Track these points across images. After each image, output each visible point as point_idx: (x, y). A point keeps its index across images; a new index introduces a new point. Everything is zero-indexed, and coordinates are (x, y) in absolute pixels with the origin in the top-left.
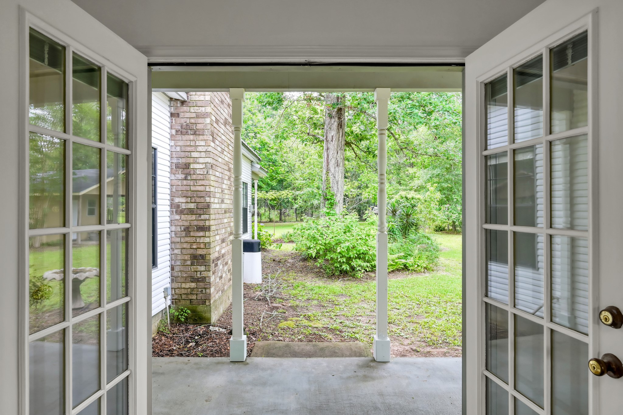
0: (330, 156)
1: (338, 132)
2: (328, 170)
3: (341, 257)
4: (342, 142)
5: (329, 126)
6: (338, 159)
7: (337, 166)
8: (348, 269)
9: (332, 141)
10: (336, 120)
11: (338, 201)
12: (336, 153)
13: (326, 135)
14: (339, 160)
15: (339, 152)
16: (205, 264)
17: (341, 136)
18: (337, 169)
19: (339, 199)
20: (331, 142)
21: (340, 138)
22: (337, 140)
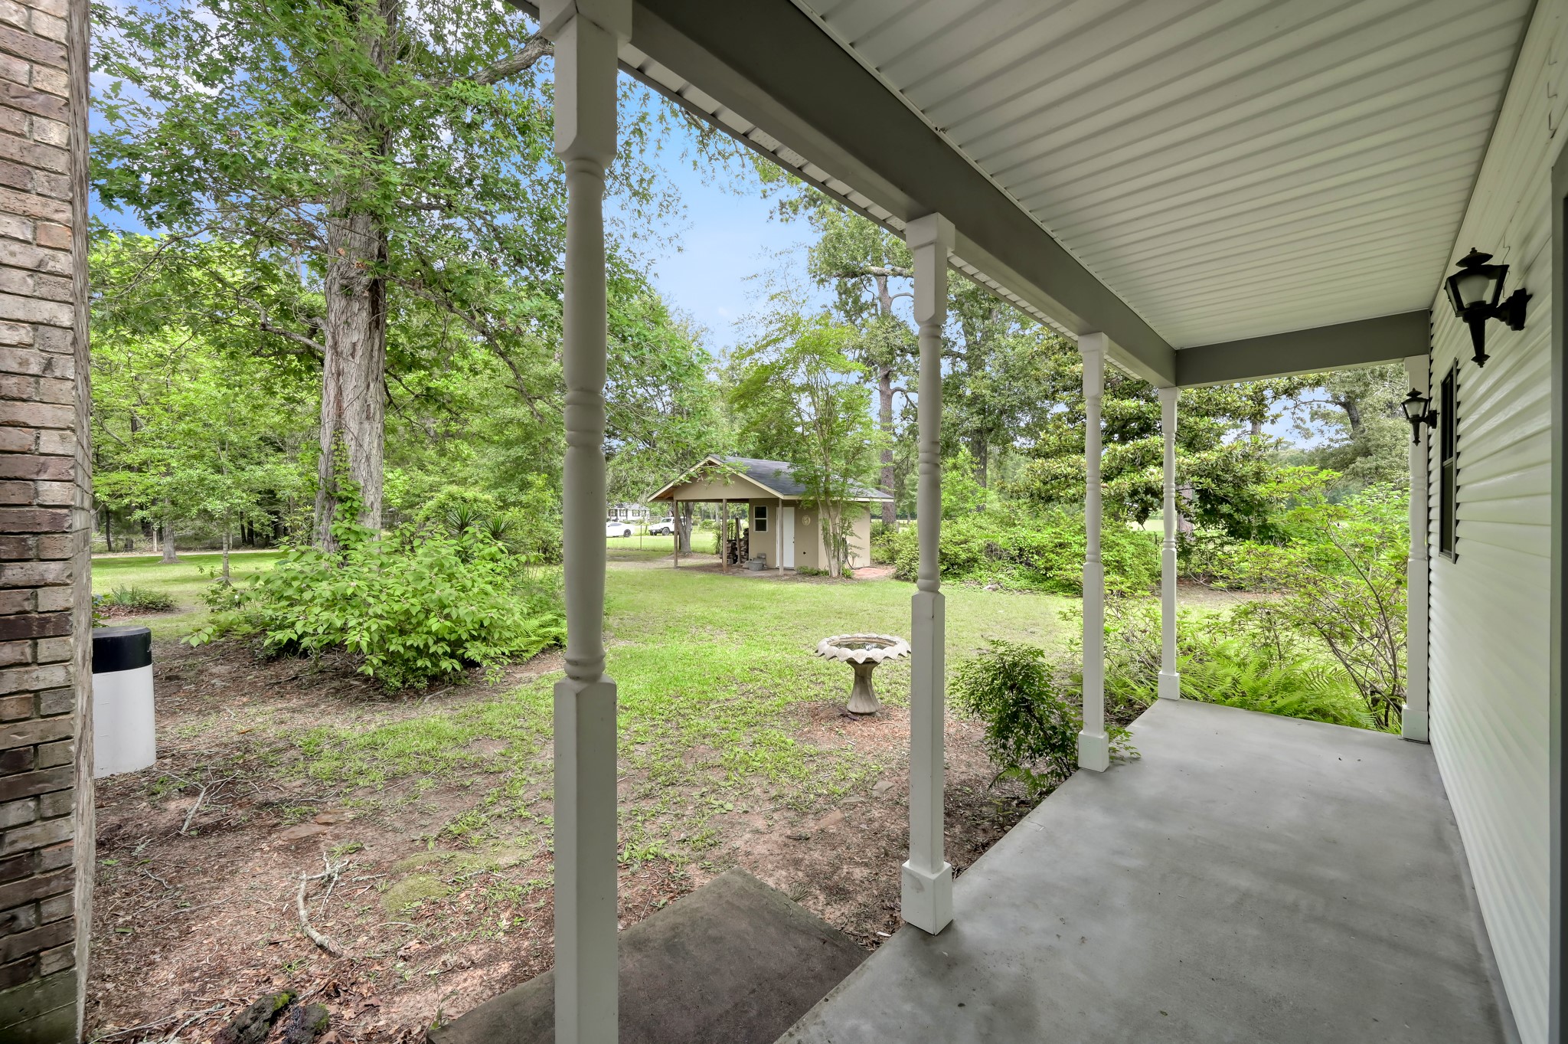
0: (349, 394)
1: (371, 337)
2: (339, 429)
3: (435, 643)
4: (378, 362)
5: (344, 318)
6: (370, 401)
7: (368, 418)
8: (458, 667)
9: (353, 355)
10: (366, 306)
11: (368, 504)
12: (364, 386)
13: (333, 337)
14: (372, 406)
15: (372, 385)
16: (33, 789)
17: (376, 347)
18: (366, 425)
19: (372, 498)
20: (350, 358)
21: (376, 353)
22: (367, 354)
